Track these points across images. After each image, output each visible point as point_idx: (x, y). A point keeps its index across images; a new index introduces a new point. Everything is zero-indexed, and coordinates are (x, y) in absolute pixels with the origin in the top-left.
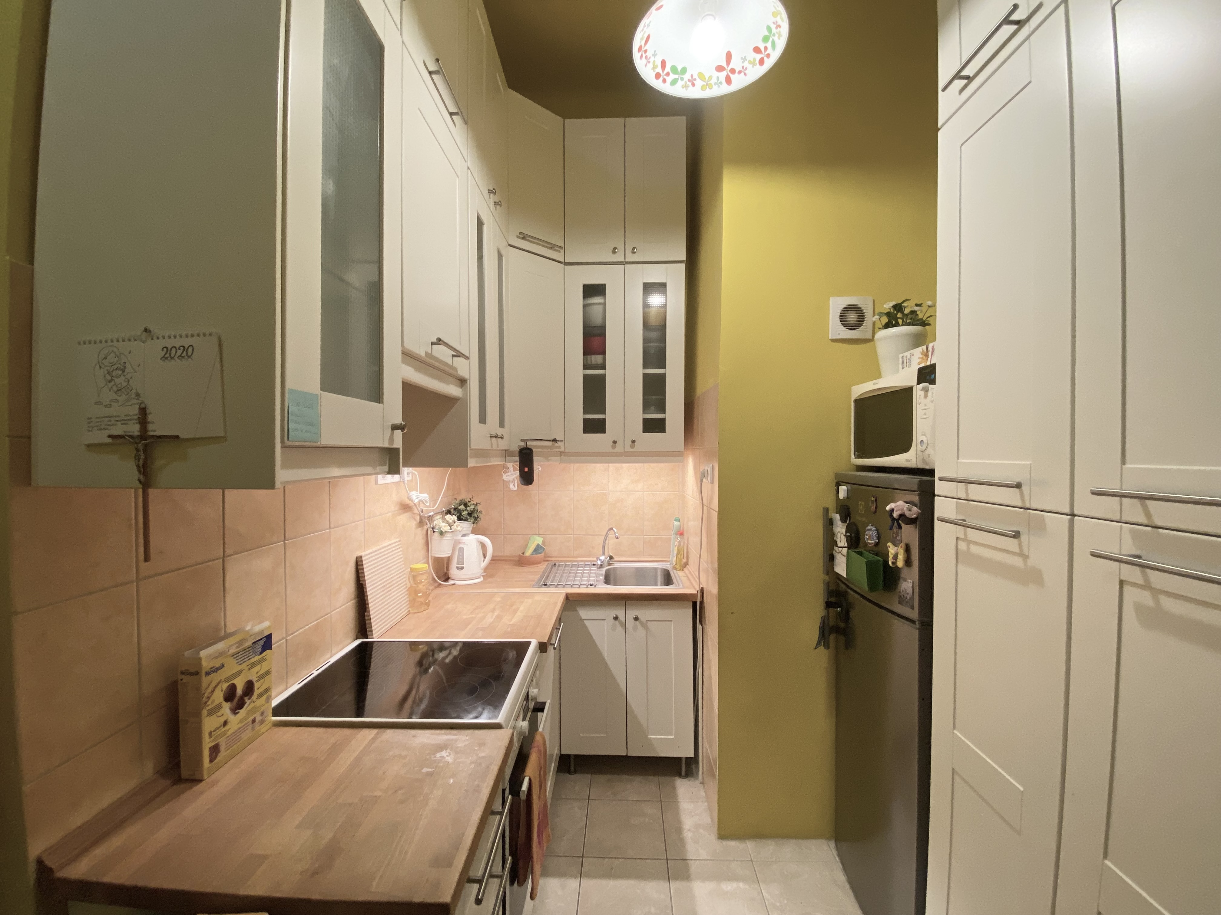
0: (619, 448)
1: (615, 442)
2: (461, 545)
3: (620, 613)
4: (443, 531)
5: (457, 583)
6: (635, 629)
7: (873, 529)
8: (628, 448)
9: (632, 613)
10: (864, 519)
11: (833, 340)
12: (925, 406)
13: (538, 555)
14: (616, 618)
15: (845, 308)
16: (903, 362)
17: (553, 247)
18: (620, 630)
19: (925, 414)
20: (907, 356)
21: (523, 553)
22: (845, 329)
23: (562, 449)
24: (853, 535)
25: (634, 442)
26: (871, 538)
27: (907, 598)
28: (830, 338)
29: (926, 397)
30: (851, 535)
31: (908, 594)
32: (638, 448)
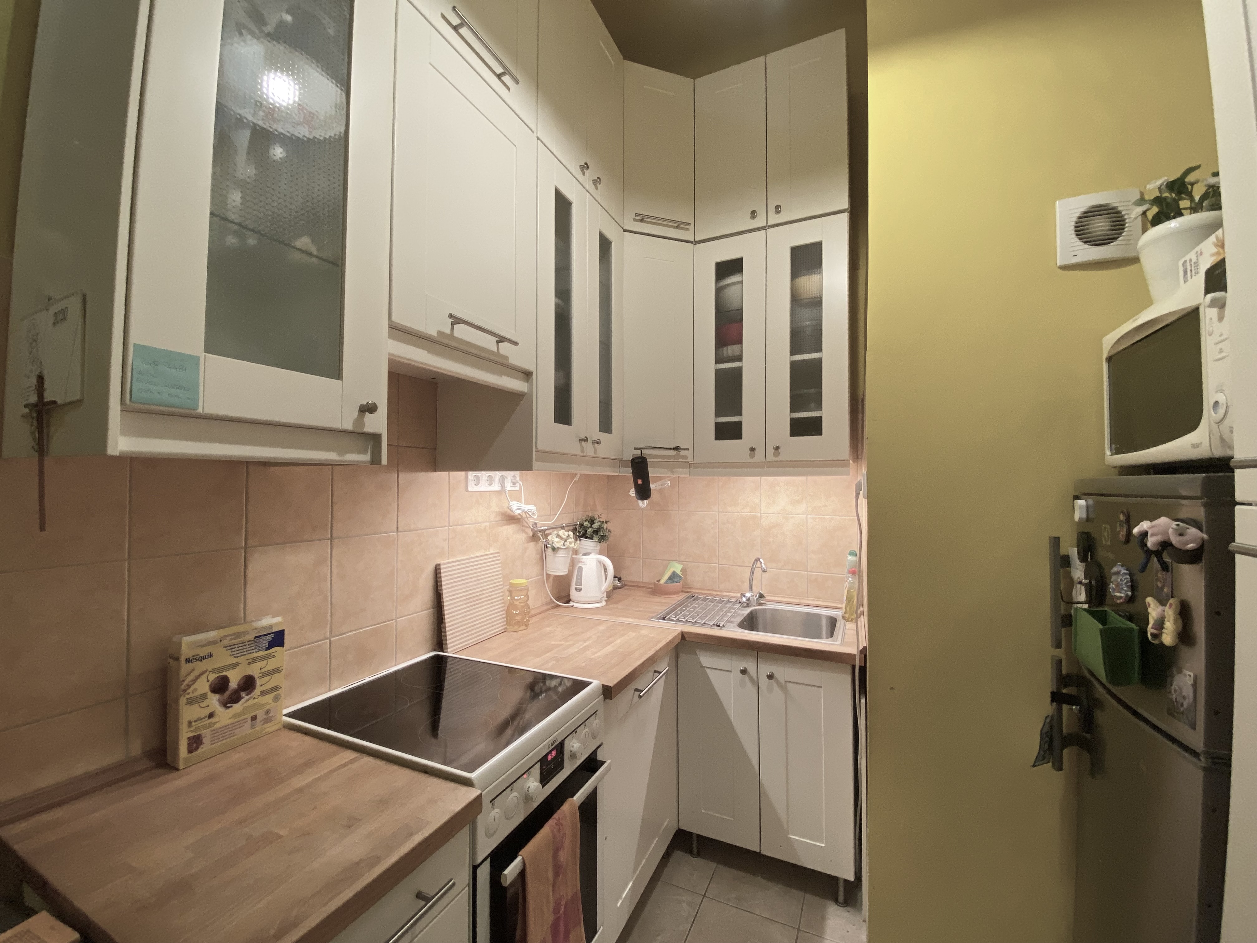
0: (759, 456)
1: (752, 449)
2: (580, 565)
3: (751, 667)
4: (556, 547)
5: (576, 605)
6: (770, 690)
7: (1124, 571)
8: (770, 457)
9: (766, 668)
10: (1111, 556)
11: (1064, 268)
12: (1221, 335)
13: (673, 584)
14: (744, 672)
15: (1085, 212)
16: (1185, 272)
17: (679, 225)
18: (750, 688)
19: (1221, 351)
20: (1191, 260)
21: (659, 581)
22: (1086, 246)
23: (690, 460)
24: (1093, 582)
25: (777, 448)
26: (1119, 588)
27: (1182, 705)
28: (1058, 264)
29: (1221, 318)
30: (1090, 582)
31: (1184, 697)
32: (784, 456)
